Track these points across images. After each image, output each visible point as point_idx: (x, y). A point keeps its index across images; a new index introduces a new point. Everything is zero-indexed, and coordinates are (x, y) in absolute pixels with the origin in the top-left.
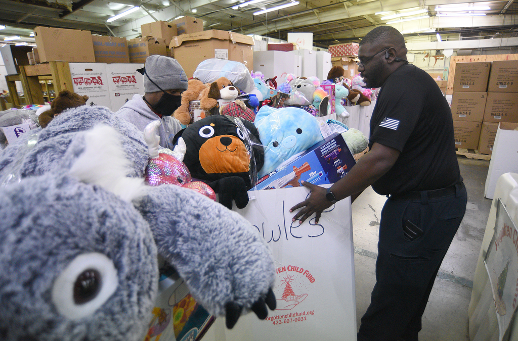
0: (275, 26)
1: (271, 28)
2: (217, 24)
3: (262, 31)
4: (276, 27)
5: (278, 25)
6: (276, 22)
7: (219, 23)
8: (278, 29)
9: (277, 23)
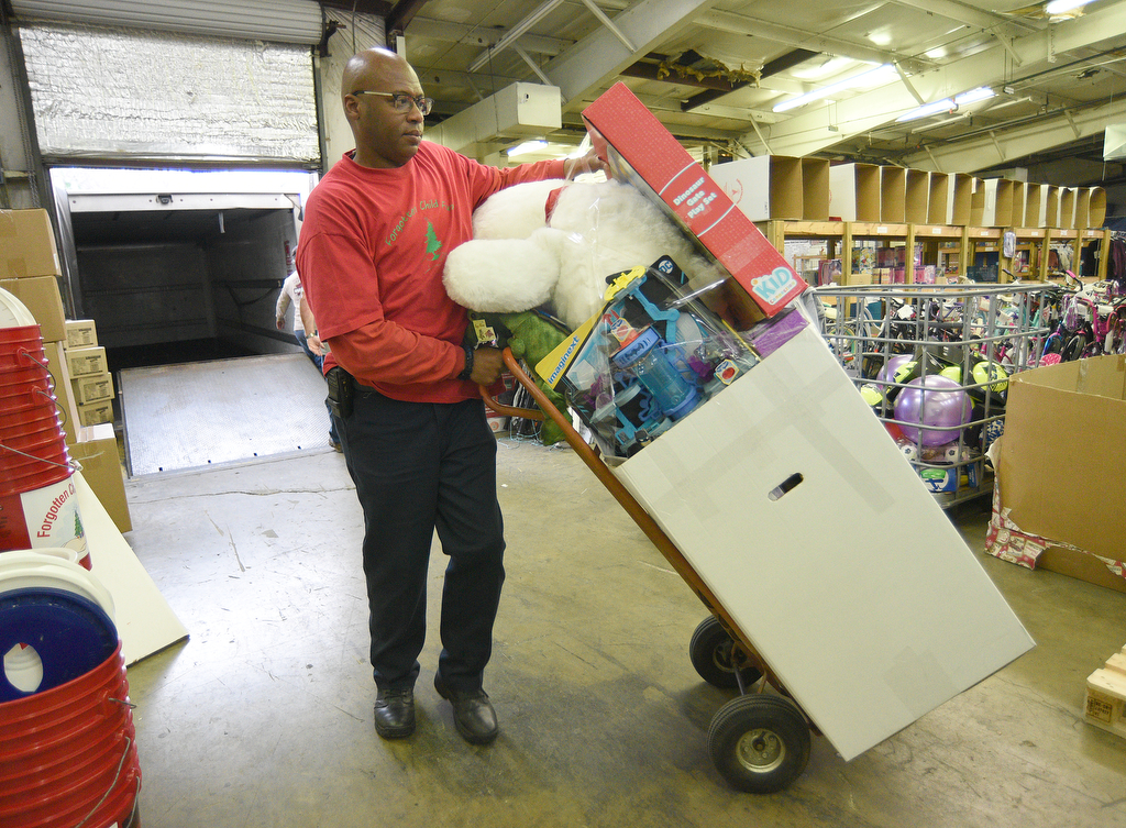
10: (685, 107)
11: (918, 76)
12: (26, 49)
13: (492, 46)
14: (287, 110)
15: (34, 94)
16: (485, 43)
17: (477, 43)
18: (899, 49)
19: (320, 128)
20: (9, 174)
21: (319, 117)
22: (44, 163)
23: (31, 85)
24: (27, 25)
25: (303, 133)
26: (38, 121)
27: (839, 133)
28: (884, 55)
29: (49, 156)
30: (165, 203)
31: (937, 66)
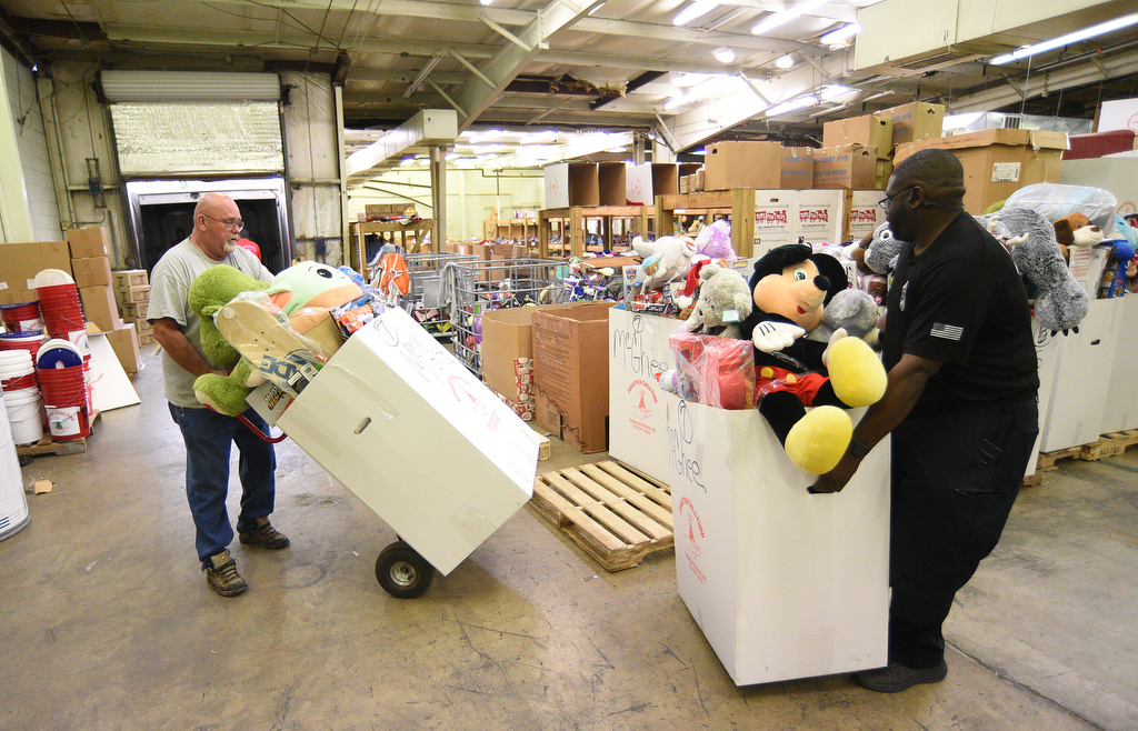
0: (1042, 83)
1: (1029, 91)
2: (886, 93)
3: (1001, 98)
4: (1046, 86)
5: (1051, 81)
6: (1048, 71)
7: (892, 92)
8: (1051, 89)
9: (1051, 75)
10: (593, 107)
11: (767, 82)
12: (114, 117)
13: (411, 83)
14: (263, 140)
15: (118, 141)
16: (407, 81)
17: (400, 81)
18: (744, 63)
19: (284, 151)
20: (105, 187)
21: (284, 143)
22: (123, 180)
23: (117, 136)
24: (115, 103)
25: (272, 154)
26: (121, 157)
27: (718, 124)
28: (731, 69)
29: (126, 176)
30: (195, 198)
31: (785, 72)
